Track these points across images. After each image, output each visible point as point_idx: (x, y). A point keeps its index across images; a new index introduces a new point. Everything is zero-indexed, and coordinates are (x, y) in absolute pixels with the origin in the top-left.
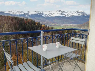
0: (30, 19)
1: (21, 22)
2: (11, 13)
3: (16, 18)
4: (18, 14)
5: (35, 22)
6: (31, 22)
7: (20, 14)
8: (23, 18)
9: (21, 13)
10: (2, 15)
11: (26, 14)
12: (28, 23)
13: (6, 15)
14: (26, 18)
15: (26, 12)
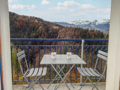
0: (96, 30)
1: (85, 33)
2: (74, 23)
3: (80, 29)
4: (82, 24)
5: (104, 34)
6: (98, 34)
7: (84, 24)
8: (88, 29)
9: (86, 23)
10: (65, 26)
11: (92, 23)
12: (93, 35)
13: (69, 26)
14: (91, 29)
15: (92, 22)
